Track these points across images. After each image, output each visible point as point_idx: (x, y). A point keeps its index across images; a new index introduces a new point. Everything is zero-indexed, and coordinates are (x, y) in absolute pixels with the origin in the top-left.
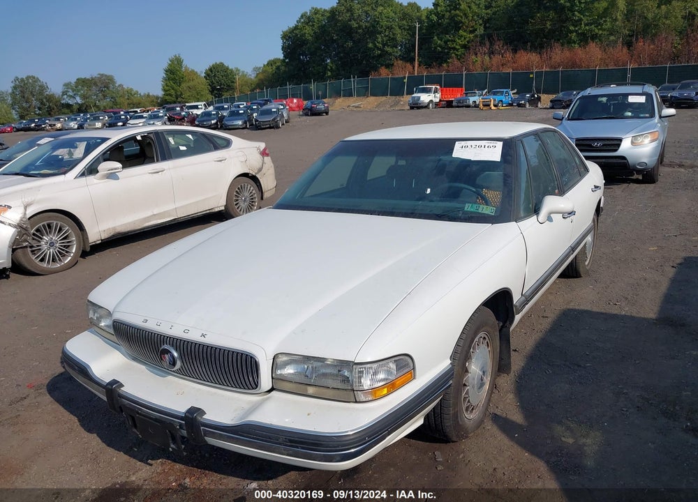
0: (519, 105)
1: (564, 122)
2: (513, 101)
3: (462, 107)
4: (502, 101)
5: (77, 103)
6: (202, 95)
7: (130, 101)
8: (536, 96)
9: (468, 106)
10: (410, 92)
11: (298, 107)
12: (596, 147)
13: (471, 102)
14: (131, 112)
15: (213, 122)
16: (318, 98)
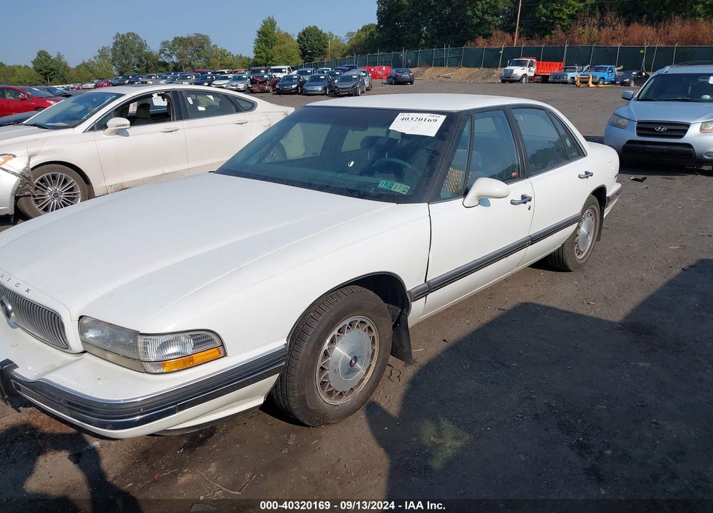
0: (623, 84)
1: (632, 102)
2: (616, 79)
3: (559, 83)
4: (603, 78)
5: (173, 62)
6: (292, 59)
7: (223, 63)
8: (644, 74)
9: (566, 83)
10: (504, 65)
11: (386, 75)
12: (660, 131)
13: (569, 78)
14: (218, 73)
15: (294, 86)
16: (407, 67)
